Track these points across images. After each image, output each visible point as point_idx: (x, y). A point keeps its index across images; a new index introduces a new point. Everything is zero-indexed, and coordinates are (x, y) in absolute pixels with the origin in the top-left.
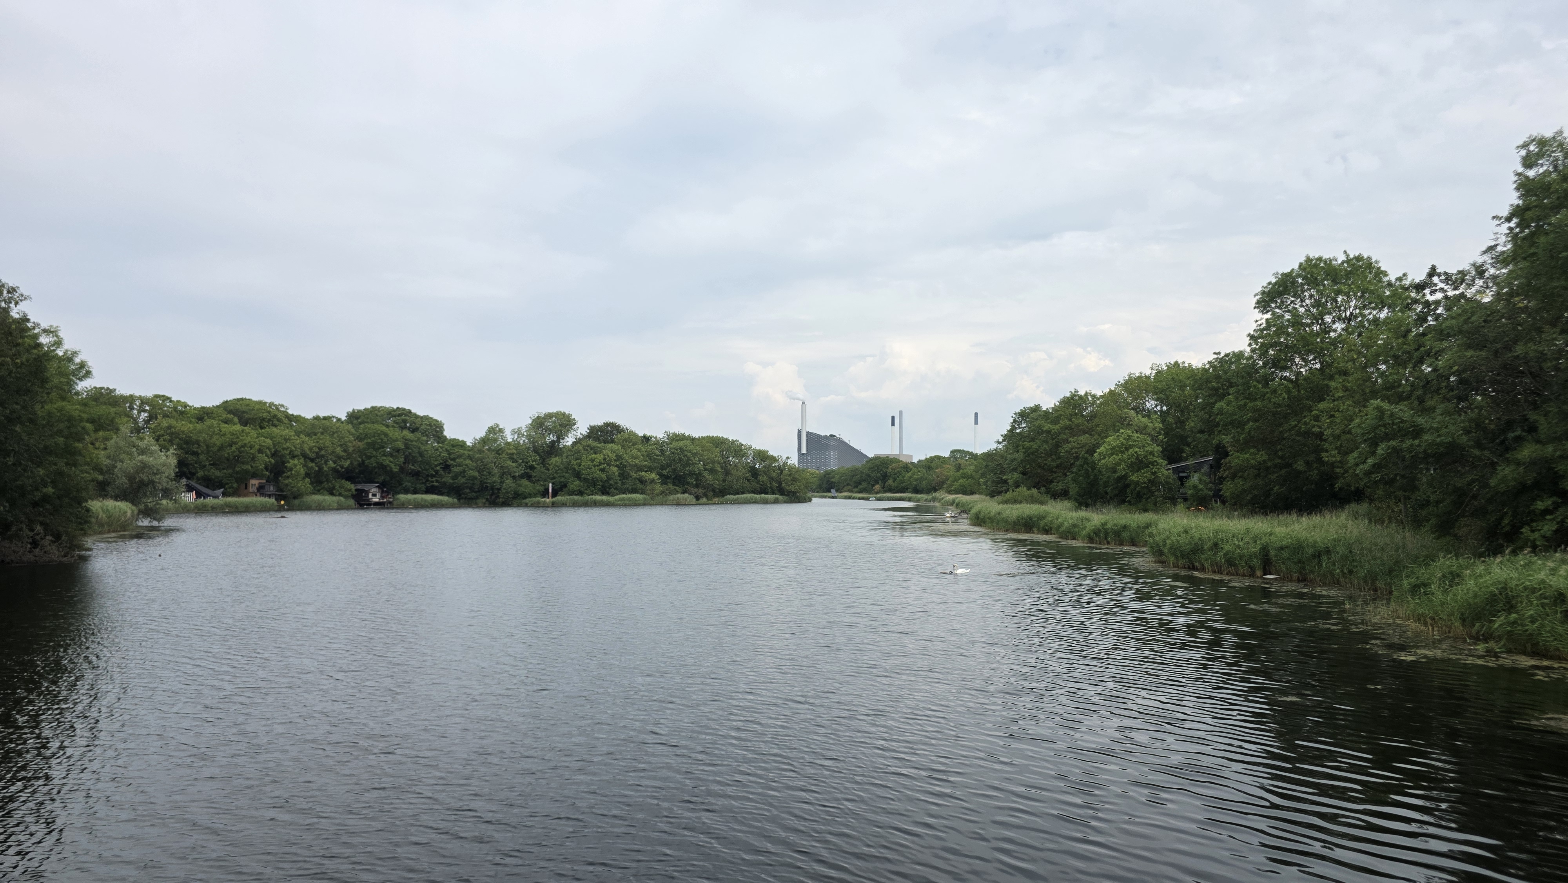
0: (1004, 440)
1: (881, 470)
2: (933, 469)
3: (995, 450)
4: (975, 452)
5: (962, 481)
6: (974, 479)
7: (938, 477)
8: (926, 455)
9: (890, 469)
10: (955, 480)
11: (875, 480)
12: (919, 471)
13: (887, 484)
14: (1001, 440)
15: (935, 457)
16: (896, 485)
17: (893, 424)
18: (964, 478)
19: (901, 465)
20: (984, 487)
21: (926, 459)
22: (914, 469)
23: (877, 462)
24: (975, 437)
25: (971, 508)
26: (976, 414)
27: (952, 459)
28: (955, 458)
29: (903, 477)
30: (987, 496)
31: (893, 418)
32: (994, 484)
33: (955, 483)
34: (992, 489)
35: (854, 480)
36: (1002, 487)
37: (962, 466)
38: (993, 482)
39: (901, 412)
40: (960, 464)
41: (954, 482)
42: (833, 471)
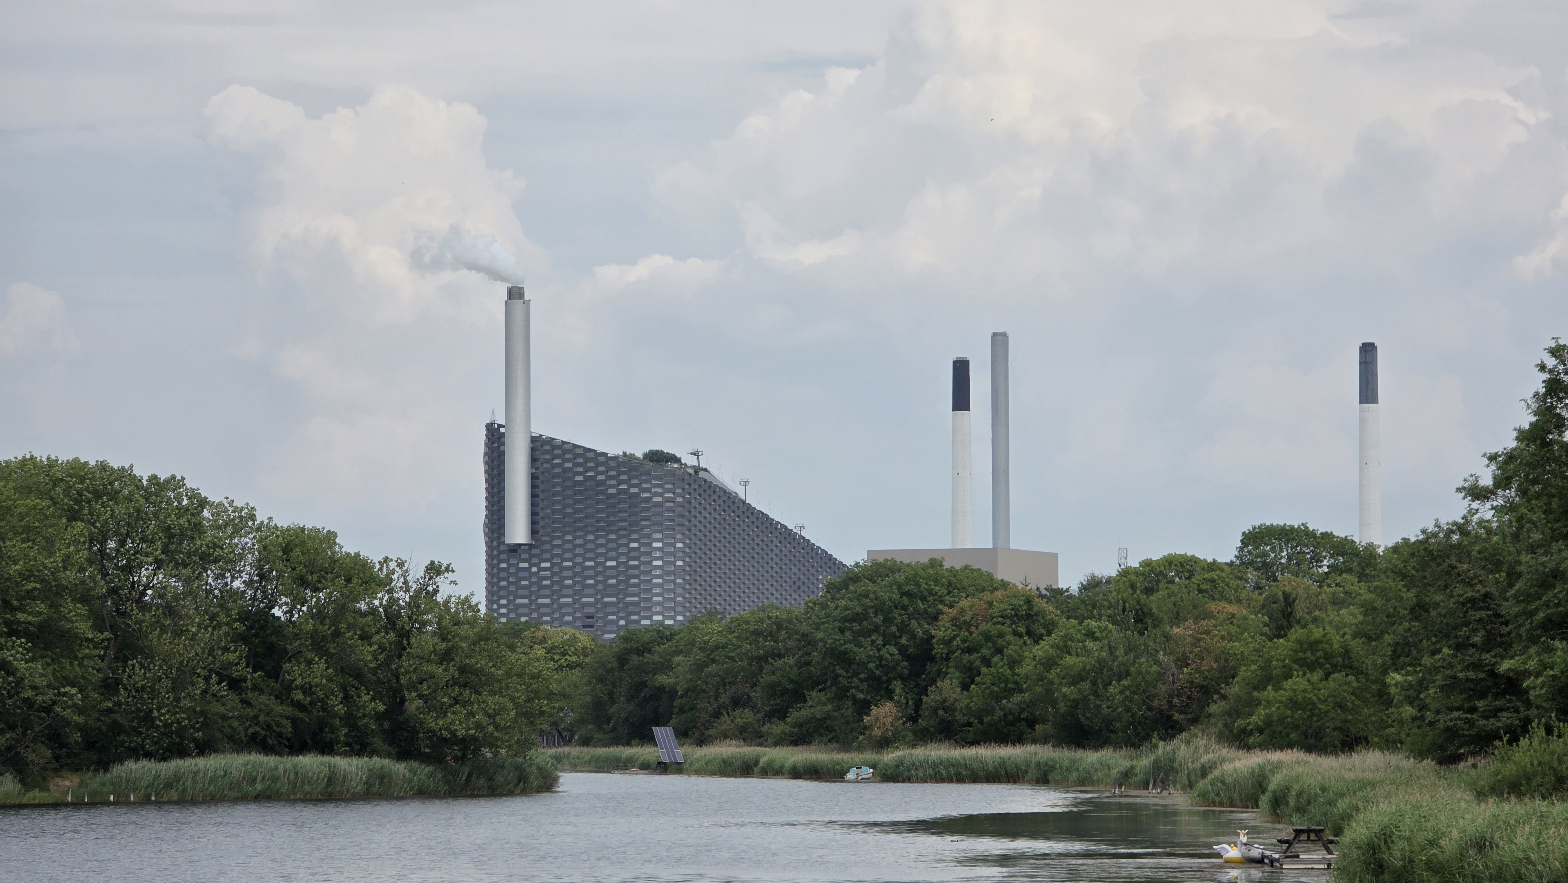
0: (1502, 482)
1: (903, 628)
2: (1157, 623)
3: (1461, 529)
4: (1360, 539)
5: (1298, 683)
6: (1358, 672)
7: (1183, 662)
8: (1124, 553)
9: (944, 621)
10: (1266, 680)
11: (872, 679)
12: (1090, 635)
13: (931, 698)
14: (1487, 480)
15: (1170, 561)
16: (976, 704)
17: (961, 401)
18: (1312, 666)
19: (999, 601)
20: (1409, 711)
21: (1125, 573)
22: (1067, 626)
23: (885, 592)
24: (1363, 464)
25: (1347, 817)
26: (1368, 351)
27: (1252, 575)
28: (1267, 569)
29: (1013, 663)
30: (1421, 755)
31: (961, 369)
32: (1457, 699)
33: (1269, 692)
34: (1446, 720)
35: (766, 679)
36: (1495, 713)
37: (1300, 609)
38: (1452, 686)
39: (999, 341)
40: (1289, 600)
41: (1260, 686)
42: (663, 635)
